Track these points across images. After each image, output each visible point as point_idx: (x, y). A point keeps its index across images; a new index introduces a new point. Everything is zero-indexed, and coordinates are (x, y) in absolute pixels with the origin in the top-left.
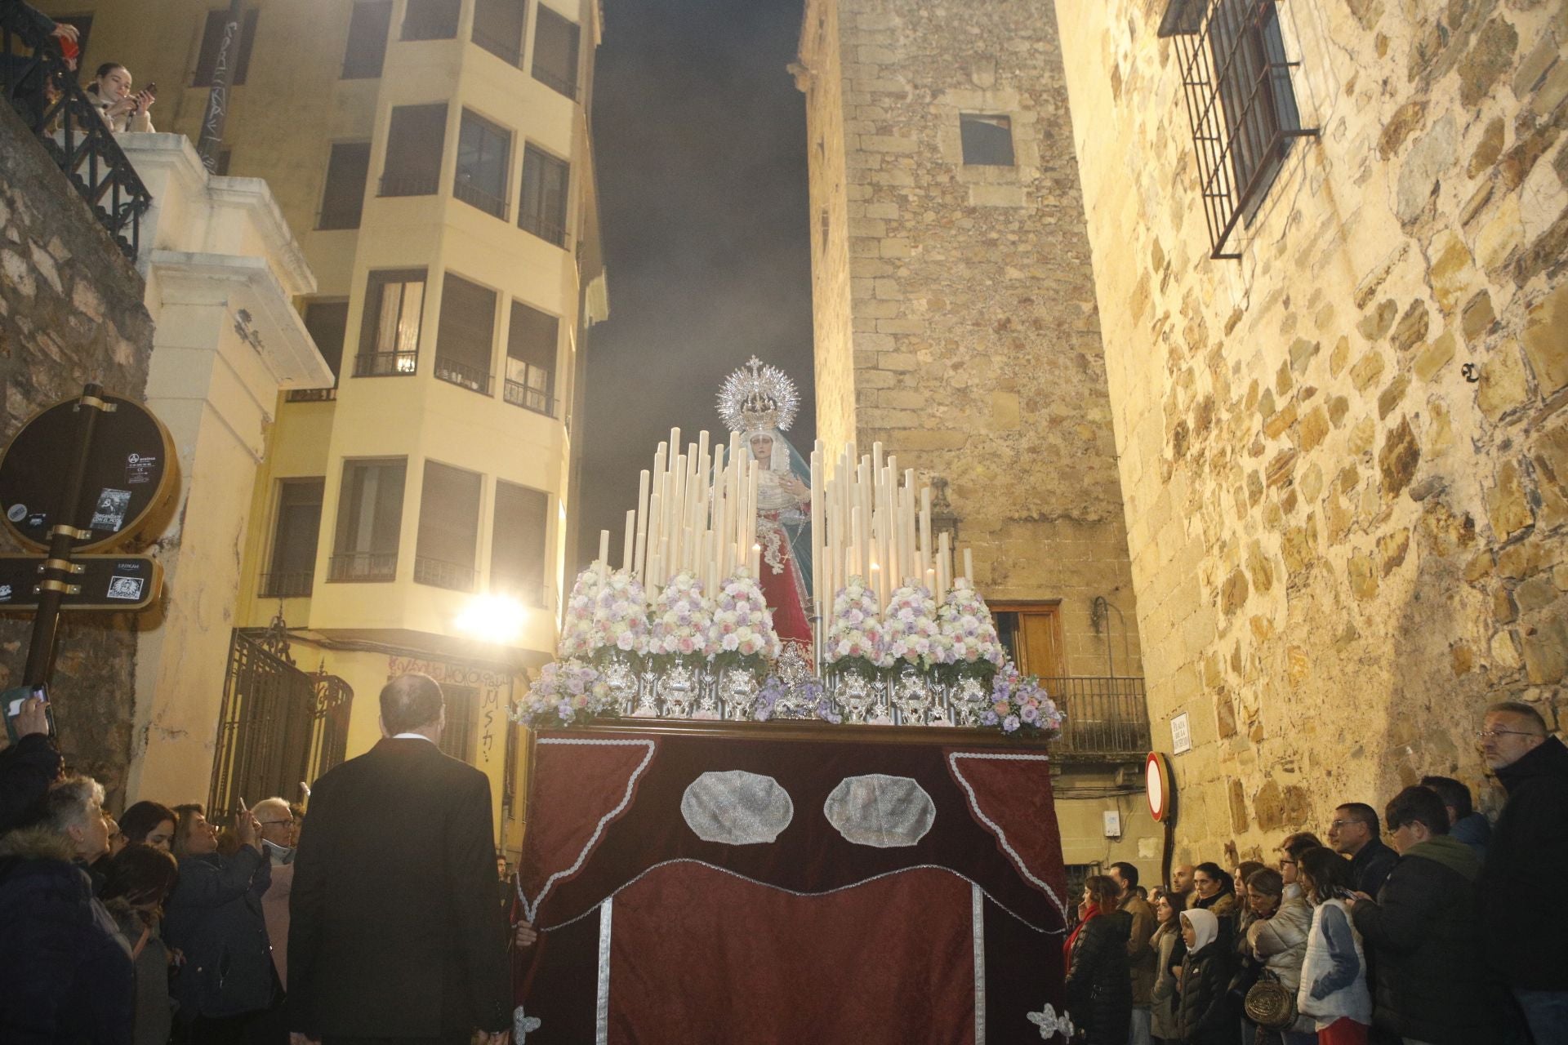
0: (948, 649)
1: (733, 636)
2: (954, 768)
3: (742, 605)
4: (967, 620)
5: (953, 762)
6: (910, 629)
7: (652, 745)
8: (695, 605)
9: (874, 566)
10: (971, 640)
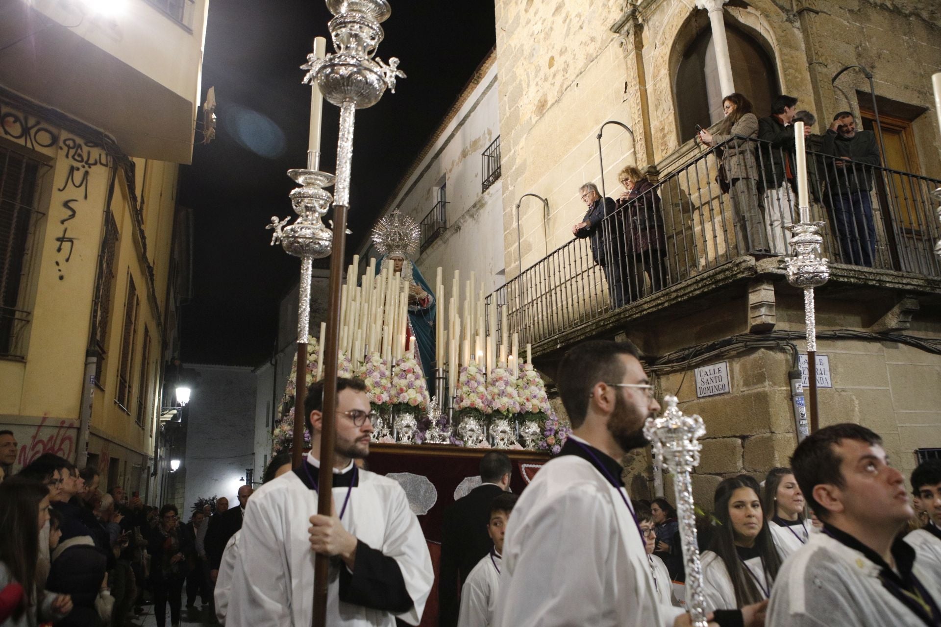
0: (522, 405)
1: (405, 394)
2: (524, 473)
3: (410, 376)
4: (533, 388)
5: (523, 470)
6: (503, 393)
10: (534, 401)
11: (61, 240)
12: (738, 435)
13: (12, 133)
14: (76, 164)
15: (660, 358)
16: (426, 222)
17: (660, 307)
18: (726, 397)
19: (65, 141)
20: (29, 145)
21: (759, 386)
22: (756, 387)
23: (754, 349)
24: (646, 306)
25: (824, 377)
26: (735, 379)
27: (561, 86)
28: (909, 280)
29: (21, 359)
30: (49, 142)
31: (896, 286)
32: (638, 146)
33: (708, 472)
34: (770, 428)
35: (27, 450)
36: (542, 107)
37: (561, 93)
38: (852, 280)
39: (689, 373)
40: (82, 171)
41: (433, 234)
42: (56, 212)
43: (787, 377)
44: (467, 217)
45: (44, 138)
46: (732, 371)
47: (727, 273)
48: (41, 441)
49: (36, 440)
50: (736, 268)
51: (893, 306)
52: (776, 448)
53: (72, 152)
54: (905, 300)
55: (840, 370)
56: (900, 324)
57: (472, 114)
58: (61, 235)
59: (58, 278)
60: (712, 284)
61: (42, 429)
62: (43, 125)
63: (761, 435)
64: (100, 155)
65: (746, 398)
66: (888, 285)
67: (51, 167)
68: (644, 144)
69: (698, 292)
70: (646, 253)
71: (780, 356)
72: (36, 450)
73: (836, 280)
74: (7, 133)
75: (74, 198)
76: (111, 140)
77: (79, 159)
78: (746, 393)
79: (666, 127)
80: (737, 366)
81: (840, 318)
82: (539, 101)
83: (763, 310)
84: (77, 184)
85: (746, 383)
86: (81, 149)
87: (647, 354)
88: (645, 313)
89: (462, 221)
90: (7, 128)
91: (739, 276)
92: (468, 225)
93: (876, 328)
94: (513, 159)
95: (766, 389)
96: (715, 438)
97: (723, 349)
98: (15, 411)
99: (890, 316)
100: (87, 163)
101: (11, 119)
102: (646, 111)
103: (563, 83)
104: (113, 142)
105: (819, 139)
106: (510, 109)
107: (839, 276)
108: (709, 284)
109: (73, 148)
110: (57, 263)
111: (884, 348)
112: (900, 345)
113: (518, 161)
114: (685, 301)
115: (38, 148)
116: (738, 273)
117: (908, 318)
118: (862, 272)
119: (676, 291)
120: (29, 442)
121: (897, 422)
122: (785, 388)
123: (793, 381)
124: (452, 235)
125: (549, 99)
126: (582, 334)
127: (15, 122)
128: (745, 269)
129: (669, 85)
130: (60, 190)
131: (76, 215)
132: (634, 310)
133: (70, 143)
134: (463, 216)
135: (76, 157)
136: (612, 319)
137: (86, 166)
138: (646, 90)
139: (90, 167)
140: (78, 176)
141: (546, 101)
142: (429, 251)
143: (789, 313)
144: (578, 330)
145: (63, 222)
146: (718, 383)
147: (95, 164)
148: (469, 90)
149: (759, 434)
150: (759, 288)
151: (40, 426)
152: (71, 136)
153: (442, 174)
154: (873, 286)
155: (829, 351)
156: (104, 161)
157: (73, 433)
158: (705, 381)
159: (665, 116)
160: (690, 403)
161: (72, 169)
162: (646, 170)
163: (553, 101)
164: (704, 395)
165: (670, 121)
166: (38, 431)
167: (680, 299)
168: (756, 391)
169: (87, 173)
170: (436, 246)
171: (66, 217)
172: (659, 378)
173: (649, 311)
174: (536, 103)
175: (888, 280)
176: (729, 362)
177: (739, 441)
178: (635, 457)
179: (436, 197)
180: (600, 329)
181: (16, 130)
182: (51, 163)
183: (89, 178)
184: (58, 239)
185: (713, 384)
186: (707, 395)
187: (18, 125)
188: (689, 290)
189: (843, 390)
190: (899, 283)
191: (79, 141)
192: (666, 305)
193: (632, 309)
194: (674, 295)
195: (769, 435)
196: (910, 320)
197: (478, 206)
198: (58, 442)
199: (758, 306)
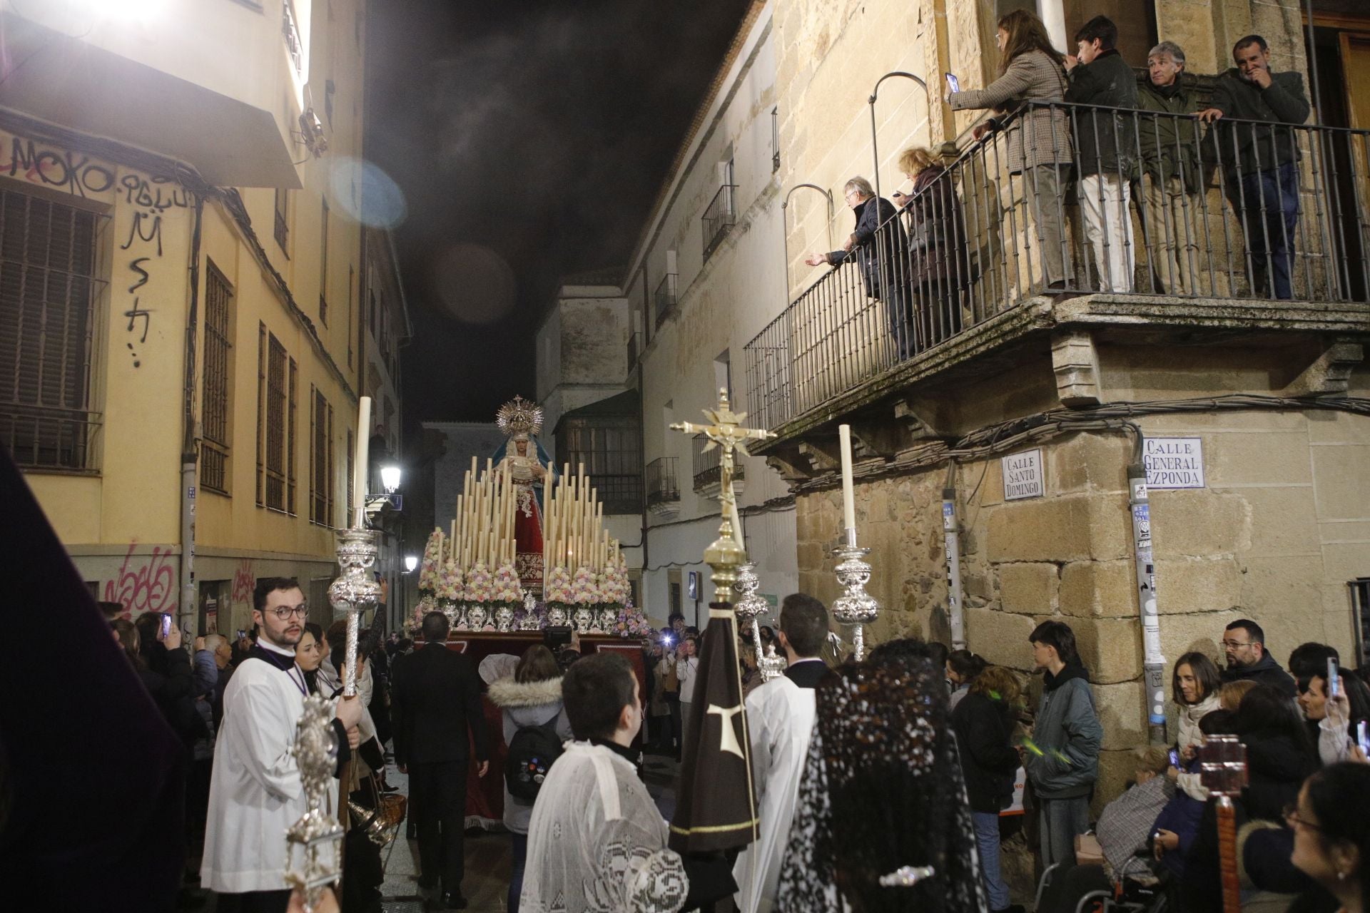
0: (600, 597)
3: (506, 578)
4: (611, 583)
6: (583, 589)
7: (466, 643)
8: (485, 579)
9: (570, 553)
10: (610, 594)
11: (132, 314)
12: (1052, 559)
13: (52, 179)
14: (142, 210)
15: (960, 439)
16: (709, 216)
17: (940, 368)
18: (1039, 502)
19: (123, 181)
20: (77, 192)
21: (1079, 489)
22: (1075, 490)
23: (1072, 434)
24: (923, 366)
25: (1191, 471)
26: (1050, 476)
27: (845, 12)
28: (1338, 316)
29: (97, 474)
30: (103, 184)
31: (1314, 326)
32: (933, 110)
33: (1017, 610)
34: (1090, 553)
35: (115, 586)
36: (823, 45)
37: (845, 21)
38: (1228, 323)
39: (996, 462)
40: (152, 217)
41: (718, 234)
42: (121, 278)
43: (1124, 475)
44: (757, 209)
45: (96, 179)
46: (1046, 463)
47: (1015, 321)
48: (132, 575)
49: (125, 573)
50: (1025, 315)
51: (1318, 357)
52: (1097, 582)
53: (135, 193)
54: (1337, 345)
55: (1223, 458)
56: (1328, 383)
57: (762, 49)
58: (131, 308)
59: (132, 365)
60: (997, 337)
61: (131, 559)
62: (94, 161)
63: (1079, 562)
64: (175, 192)
65: (1062, 505)
66: (1297, 326)
67: (111, 217)
68: (940, 108)
69: (982, 349)
70: (925, 284)
71: (1114, 443)
72: (126, 585)
73: (1198, 326)
74: (45, 179)
75: (145, 256)
76: (188, 169)
77: (146, 202)
78: (1063, 498)
79: (971, 79)
80: (1053, 457)
81: (1228, 377)
82: (820, 35)
83: (1073, 378)
84: (147, 236)
85: (1064, 485)
86: (148, 189)
87: (941, 432)
88: (923, 375)
89: (751, 215)
90: (44, 173)
91: (1031, 327)
92: (760, 220)
93: (1292, 390)
94: (792, 126)
95: (1087, 494)
96: (1025, 562)
97: (1032, 431)
98: (95, 540)
99: (1313, 371)
100: (157, 206)
101: (49, 160)
102: (945, 53)
103: (847, 7)
104: (191, 170)
105: (1211, 83)
106: (786, 48)
107: (1201, 317)
108: (995, 338)
109: (135, 188)
110: (130, 346)
111: (1309, 421)
112: (1340, 414)
113: (798, 130)
114: (968, 360)
115: (90, 195)
116: (1029, 323)
117: (1344, 374)
118: (1247, 309)
119: (956, 345)
120: (116, 577)
121: (1321, 537)
122: (1120, 492)
123: (1133, 481)
124: (741, 235)
125: (831, 32)
126: (854, 403)
127: (54, 163)
128: (1036, 317)
129: (974, 10)
130: (124, 248)
131: (149, 278)
132: (910, 370)
133: (132, 182)
134: (751, 207)
135: (142, 200)
136: (886, 383)
137: (157, 210)
138: (946, 18)
139: (162, 211)
140: (147, 226)
141: (828, 36)
142: (713, 259)
143: (1136, 373)
144: (849, 396)
145: (132, 290)
146: (1030, 481)
147: (169, 205)
148: (753, 12)
149: (1077, 561)
150: (1064, 344)
151: (128, 556)
152: (133, 172)
153: (728, 143)
154: (1269, 329)
155: (1203, 430)
156: (180, 200)
157: (172, 562)
158: (1014, 477)
159: (970, 60)
160: (996, 508)
161: (138, 217)
162: (939, 149)
163: (836, 36)
164: (1012, 497)
165: (975, 68)
166: (126, 562)
167: (962, 358)
168: (1073, 496)
169: (158, 219)
170: (721, 251)
171: (136, 282)
172: (961, 468)
173: (928, 373)
174: (817, 38)
175: (1296, 317)
176: (1044, 450)
177: (1055, 568)
178: (933, 580)
179: (723, 177)
180: (874, 396)
181: (57, 173)
182: (109, 213)
183: (162, 226)
184: (128, 314)
185: (1023, 482)
186: (1016, 497)
187: (59, 167)
188: (972, 344)
189: (1226, 491)
190: (1319, 321)
191: (144, 177)
192: (947, 365)
193: (907, 369)
194: (954, 352)
195: (1088, 563)
196: (1348, 377)
197: (769, 192)
198: (154, 574)
199: (1066, 371)
